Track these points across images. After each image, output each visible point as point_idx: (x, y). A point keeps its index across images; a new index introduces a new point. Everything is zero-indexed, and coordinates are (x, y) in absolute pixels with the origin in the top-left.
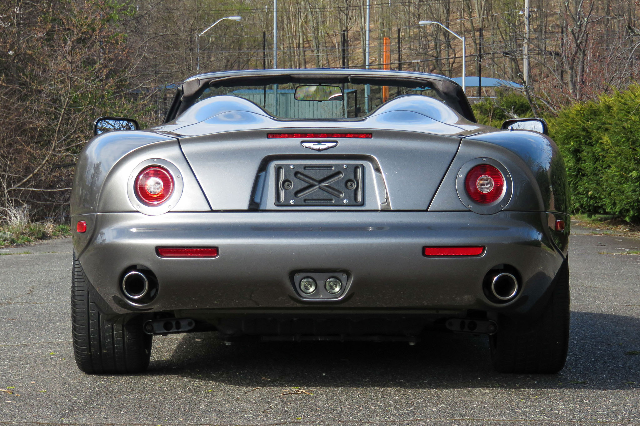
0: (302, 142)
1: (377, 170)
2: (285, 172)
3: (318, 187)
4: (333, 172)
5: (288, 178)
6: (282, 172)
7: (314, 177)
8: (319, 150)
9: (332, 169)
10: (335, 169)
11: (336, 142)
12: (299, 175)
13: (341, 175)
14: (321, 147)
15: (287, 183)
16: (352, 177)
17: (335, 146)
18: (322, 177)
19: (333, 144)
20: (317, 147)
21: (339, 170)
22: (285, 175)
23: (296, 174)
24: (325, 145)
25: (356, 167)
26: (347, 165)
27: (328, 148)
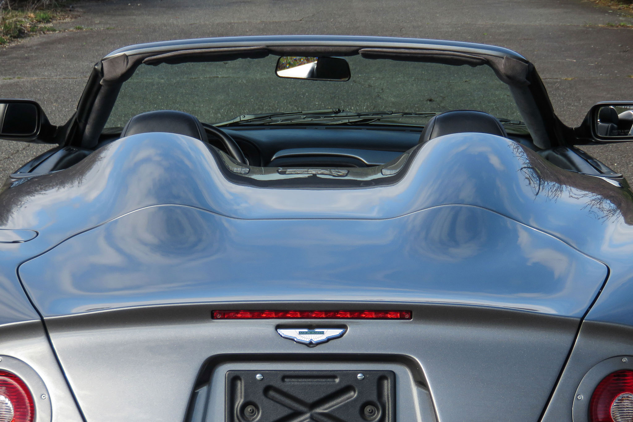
0: (278, 327)
1: (421, 383)
2: (245, 386)
3: (308, 415)
4: (338, 388)
5: (251, 398)
6: (240, 386)
7: (301, 396)
8: (310, 344)
9: (335, 381)
10: (340, 382)
11: (344, 327)
12: (272, 393)
13: (352, 393)
14: (316, 338)
15: (249, 409)
16: (374, 397)
17: (341, 336)
18: (316, 398)
19: (337, 332)
20: (307, 338)
21: (349, 383)
22: (245, 392)
23: (267, 389)
24: (322, 333)
25: (382, 377)
26: (363, 372)
27: (329, 340)
